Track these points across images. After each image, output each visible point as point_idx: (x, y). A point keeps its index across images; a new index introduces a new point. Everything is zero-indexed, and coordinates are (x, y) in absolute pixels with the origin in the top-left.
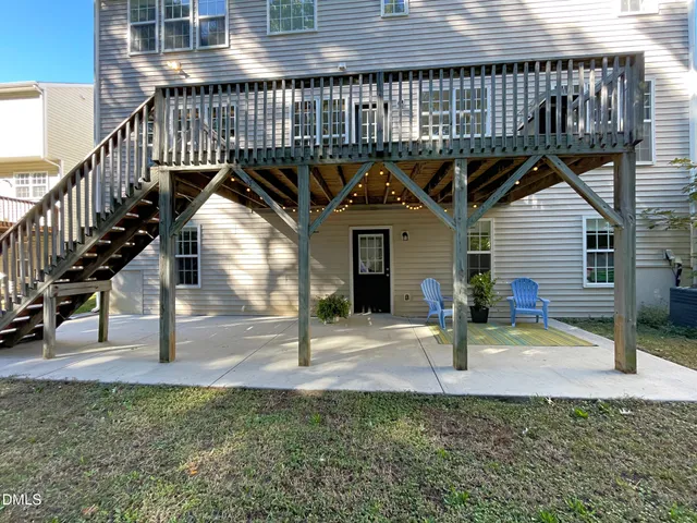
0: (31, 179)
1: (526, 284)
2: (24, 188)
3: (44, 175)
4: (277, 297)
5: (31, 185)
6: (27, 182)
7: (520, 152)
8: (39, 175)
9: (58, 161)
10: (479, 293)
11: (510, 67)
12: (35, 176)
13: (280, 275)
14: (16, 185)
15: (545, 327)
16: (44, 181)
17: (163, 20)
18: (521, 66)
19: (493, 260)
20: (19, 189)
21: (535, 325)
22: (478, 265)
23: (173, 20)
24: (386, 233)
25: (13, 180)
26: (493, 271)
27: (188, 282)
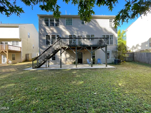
0: (15, 42)
1: (99, 59)
2: (14, 44)
3: (18, 41)
4: (67, 62)
5: (15, 43)
6: (14, 43)
7: (97, 46)
8: (17, 41)
9: (21, 39)
10: (94, 60)
11: (96, 38)
12: (16, 41)
13: (67, 59)
14: (12, 43)
15: (101, 64)
16: (18, 43)
17: (50, 22)
18: (97, 38)
19: (95, 56)
20: (12, 44)
21: (100, 64)
22: (94, 57)
23: (51, 22)
24: (82, 53)
25: (11, 42)
26: (95, 58)
27: (54, 60)
